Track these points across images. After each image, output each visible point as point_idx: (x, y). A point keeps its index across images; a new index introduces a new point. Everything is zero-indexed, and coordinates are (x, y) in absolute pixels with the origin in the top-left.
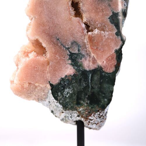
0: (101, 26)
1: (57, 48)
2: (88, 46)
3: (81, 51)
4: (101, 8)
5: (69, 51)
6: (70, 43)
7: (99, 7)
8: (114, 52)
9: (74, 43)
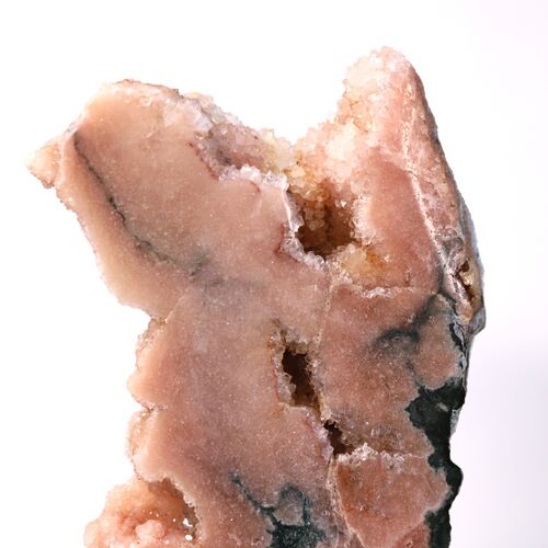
0: (381, 436)
1: (231, 509)
2: (337, 502)
3: (312, 520)
4: (381, 376)
5: (273, 519)
6: (276, 493)
7: (375, 371)
8: (425, 523)
9: (291, 492)
